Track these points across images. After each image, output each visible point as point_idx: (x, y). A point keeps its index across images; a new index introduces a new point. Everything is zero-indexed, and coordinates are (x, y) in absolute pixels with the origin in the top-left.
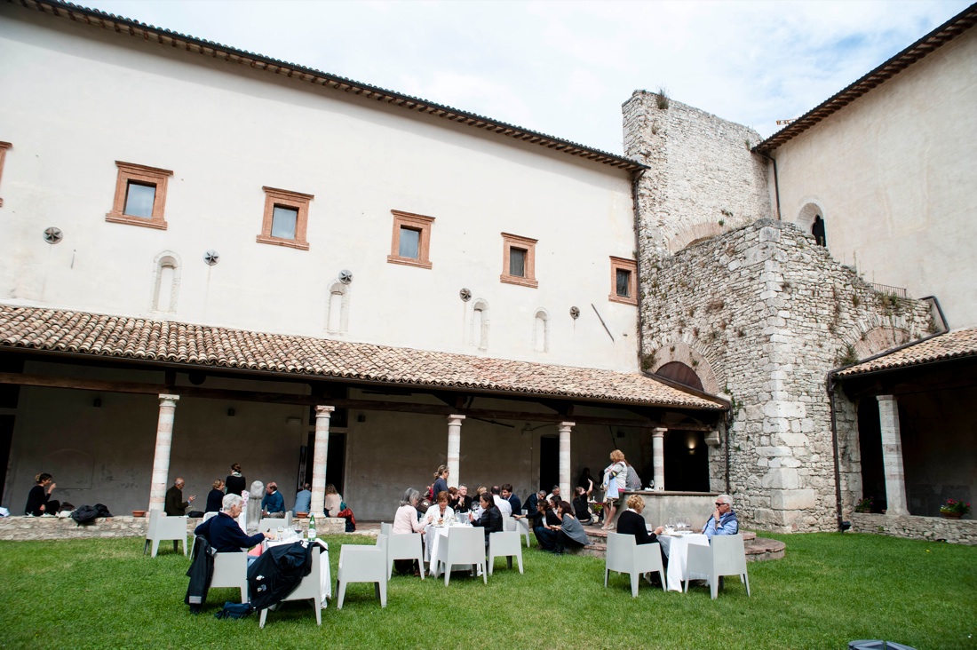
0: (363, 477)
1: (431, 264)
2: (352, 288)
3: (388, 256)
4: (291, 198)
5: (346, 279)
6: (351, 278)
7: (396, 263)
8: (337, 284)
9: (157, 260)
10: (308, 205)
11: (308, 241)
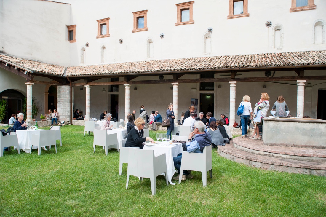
0: (222, 110)
1: (249, 14)
2: (212, 34)
3: (228, 16)
4: (186, 5)
5: (210, 31)
6: (212, 30)
7: (232, 18)
8: (207, 34)
9: (147, 41)
10: (192, 6)
11: (194, 20)
